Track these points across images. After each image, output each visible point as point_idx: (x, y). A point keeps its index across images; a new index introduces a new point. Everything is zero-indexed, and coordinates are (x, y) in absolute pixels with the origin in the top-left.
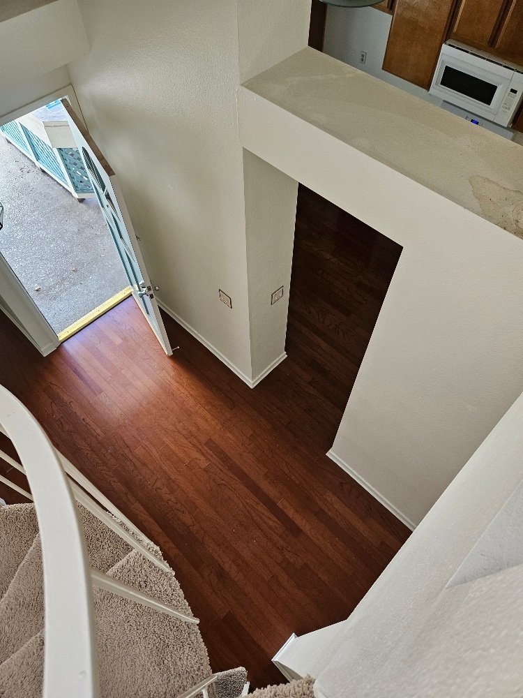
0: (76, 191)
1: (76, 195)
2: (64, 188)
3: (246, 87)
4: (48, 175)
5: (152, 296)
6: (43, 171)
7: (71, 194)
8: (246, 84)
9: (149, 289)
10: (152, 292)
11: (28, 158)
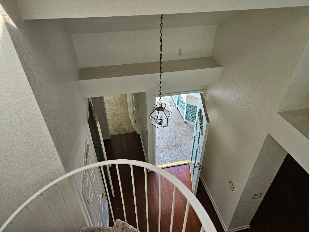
0: (186, 118)
1: (185, 120)
2: (182, 116)
3: (280, 114)
4: (178, 110)
5: (200, 169)
6: (177, 108)
7: (183, 119)
8: (280, 113)
9: (200, 166)
10: (201, 167)
11: (175, 103)
